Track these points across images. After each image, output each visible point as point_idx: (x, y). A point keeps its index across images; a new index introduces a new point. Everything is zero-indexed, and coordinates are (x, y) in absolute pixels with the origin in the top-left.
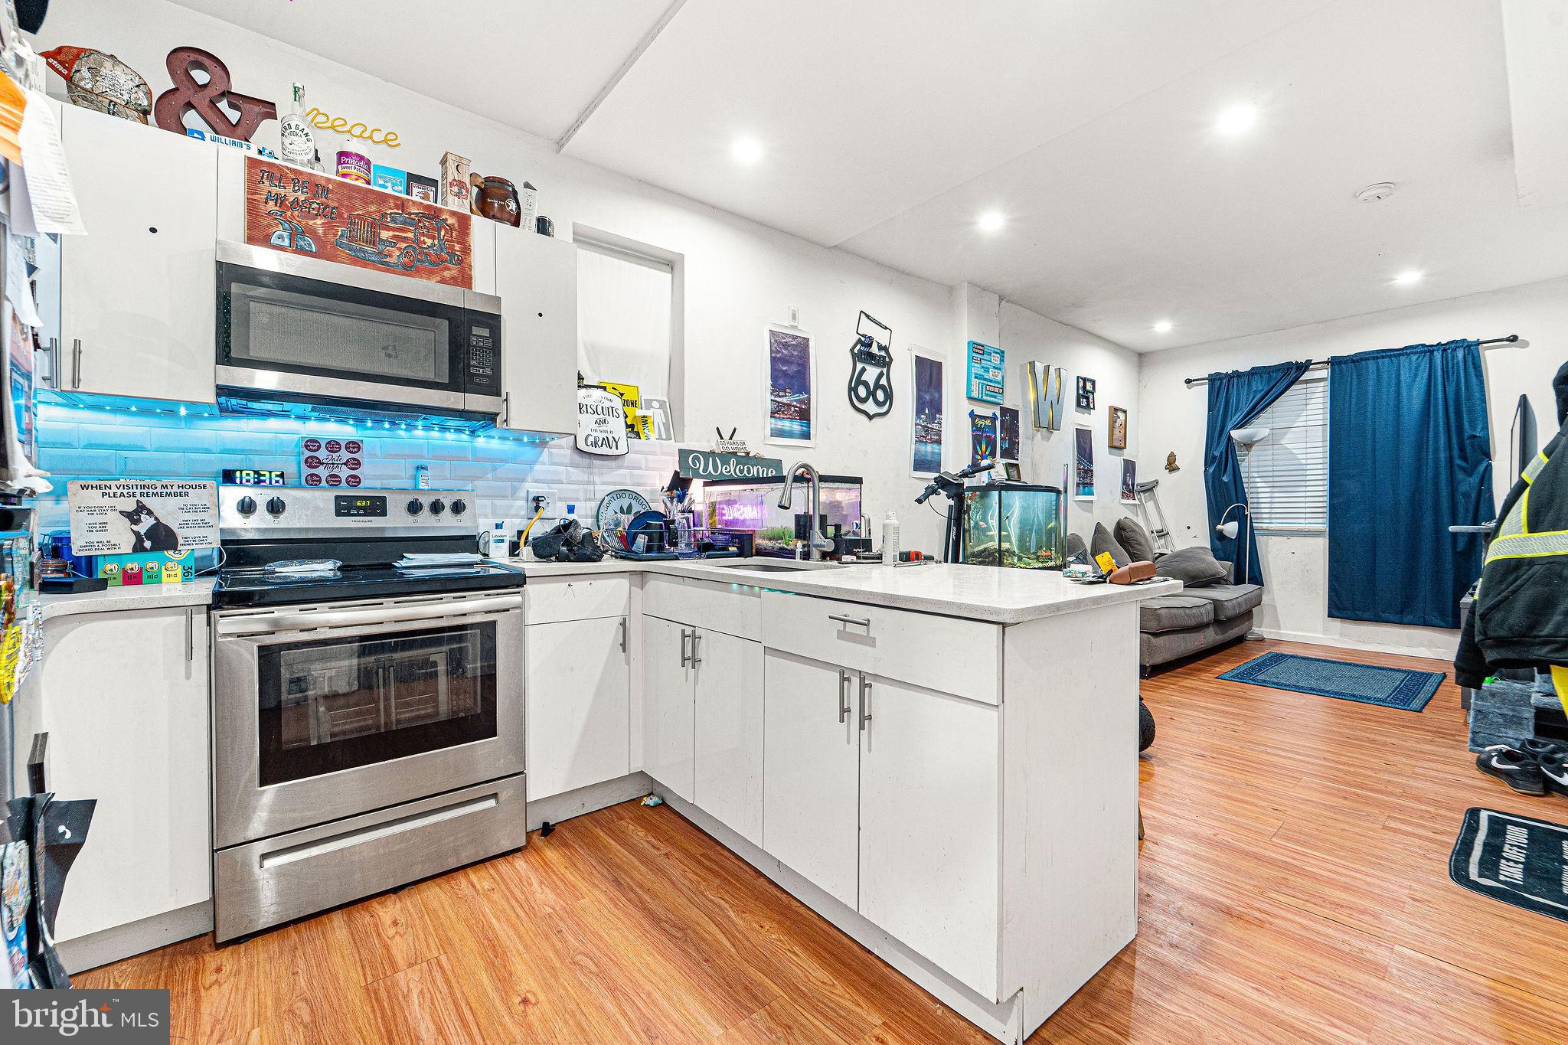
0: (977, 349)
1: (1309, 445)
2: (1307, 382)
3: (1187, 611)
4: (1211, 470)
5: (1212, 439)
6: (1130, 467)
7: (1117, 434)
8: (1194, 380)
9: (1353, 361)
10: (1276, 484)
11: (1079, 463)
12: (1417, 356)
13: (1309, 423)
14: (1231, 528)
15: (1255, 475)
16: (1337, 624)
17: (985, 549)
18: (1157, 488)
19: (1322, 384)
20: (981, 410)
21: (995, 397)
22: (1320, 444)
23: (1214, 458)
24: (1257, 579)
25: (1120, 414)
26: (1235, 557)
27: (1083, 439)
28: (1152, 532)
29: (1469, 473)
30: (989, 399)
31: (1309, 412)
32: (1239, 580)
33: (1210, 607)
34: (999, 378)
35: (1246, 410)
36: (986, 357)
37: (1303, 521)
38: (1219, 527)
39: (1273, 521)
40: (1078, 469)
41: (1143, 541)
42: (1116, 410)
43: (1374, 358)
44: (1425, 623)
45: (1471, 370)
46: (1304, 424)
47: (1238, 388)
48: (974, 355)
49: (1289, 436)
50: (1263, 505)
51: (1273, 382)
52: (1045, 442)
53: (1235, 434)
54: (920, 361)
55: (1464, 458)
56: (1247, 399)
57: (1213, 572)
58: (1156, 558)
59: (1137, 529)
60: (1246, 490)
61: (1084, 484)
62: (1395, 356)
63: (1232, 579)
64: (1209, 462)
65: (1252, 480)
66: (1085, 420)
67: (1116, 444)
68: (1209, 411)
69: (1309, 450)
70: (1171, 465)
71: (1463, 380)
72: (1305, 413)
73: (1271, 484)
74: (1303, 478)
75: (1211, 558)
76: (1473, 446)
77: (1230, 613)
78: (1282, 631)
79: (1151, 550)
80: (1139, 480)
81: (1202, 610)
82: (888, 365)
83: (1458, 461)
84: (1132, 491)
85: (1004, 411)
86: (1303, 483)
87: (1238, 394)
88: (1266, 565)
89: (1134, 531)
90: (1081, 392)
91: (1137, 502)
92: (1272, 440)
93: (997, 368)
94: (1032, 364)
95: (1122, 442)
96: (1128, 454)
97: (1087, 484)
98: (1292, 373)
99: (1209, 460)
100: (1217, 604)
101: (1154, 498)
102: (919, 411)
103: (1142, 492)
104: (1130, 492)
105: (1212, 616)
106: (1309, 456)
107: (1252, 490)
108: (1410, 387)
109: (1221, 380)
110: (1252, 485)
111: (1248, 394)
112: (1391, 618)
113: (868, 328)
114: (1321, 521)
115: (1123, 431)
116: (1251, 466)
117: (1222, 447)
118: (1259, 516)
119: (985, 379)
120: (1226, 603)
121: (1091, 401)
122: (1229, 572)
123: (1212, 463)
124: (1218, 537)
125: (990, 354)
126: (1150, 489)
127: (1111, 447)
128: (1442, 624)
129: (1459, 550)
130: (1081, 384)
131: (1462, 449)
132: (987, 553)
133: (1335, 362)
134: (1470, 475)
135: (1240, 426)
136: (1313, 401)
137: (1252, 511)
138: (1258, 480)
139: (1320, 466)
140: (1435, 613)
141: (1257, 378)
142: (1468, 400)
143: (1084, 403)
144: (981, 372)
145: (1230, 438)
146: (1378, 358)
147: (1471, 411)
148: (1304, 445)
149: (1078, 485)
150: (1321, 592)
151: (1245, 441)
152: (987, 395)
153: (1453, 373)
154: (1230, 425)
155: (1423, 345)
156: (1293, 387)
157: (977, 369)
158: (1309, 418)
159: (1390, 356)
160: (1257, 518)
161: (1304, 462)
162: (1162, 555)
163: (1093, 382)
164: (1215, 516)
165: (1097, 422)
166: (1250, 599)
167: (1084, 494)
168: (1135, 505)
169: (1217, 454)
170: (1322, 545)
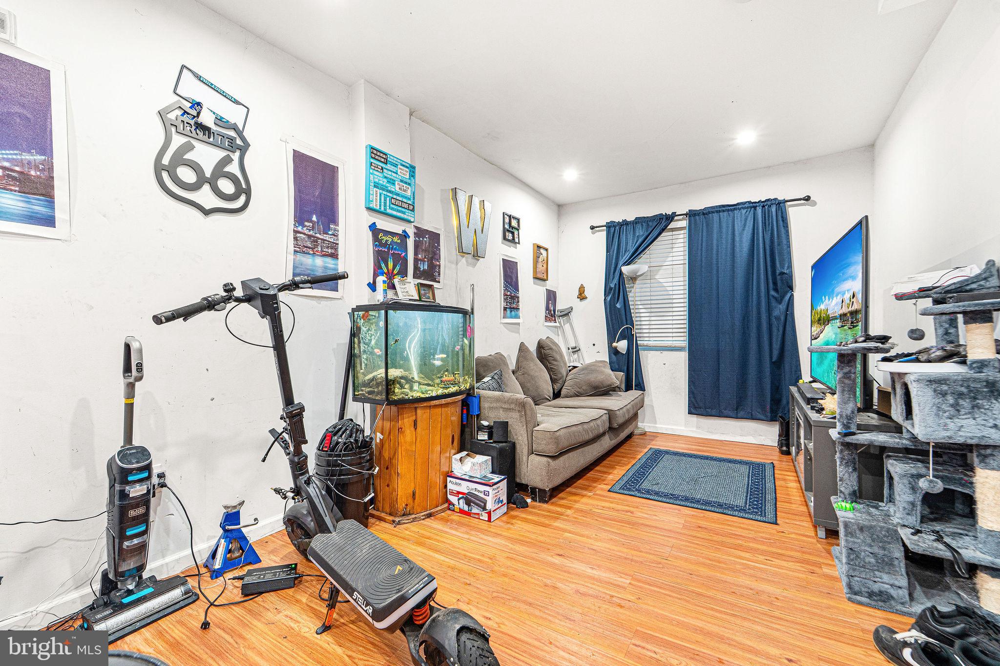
0: (377, 156)
1: (675, 279)
2: (673, 230)
3: (585, 426)
4: (609, 299)
5: (609, 274)
6: (551, 296)
7: (540, 267)
8: (597, 227)
9: (704, 214)
10: (653, 310)
11: (506, 289)
12: (745, 210)
13: (675, 263)
14: (622, 345)
15: (639, 303)
16: (694, 419)
17: (374, 377)
18: (572, 313)
19: (682, 232)
20: (383, 224)
21: (404, 213)
22: (682, 279)
23: (611, 289)
24: (641, 387)
25: (542, 251)
26: (625, 368)
27: (510, 270)
28: (569, 349)
29: (780, 302)
30: (395, 213)
31: (674, 254)
32: (628, 388)
33: (606, 418)
34: (409, 193)
35: (632, 251)
36: (389, 166)
37: (671, 339)
38: (614, 344)
39: (651, 339)
40: (505, 295)
41: (558, 358)
42: (539, 247)
43: (717, 212)
44: (752, 418)
45: (781, 223)
46: (671, 263)
47: (626, 233)
48: (372, 160)
49: (661, 272)
50: (644, 327)
51: (650, 229)
52: (470, 268)
53: (625, 269)
54: (300, 159)
55: (776, 290)
56: (633, 242)
57: (609, 383)
58: (570, 371)
59: (554, 347)
60: (633, 315)
61: (511, 308)
62: (731, 210)
63: (623, 387)
64: (607, 293)
65: (637, 307)
66: (511, 252)
67: (539, 276)
68: (607, 252)
69: (675, 284)
70: (582, 296)
71: (775, 230)
72: (671, 255)
73: (649, 310)
74: (671, 305)
75: (608, 371)
76: (782, 280)
77: (621, 420)
78: (657, 426)
79: (565, 364)
80: (559, 306)
81: (599, 422)
82: (244, 148)
83: (772, 293)
84: (553, 316)
85: (420, 232)
86: (671, 310)
87: (627, 238)
88: (647, 374)
89: (551, 349)
90: (507, 226)
91: (557, 324)
92: (649, 276)
93: (406, 183)
94: (455, 191)
95: (545, 275)
96: (550, 285)
97: (514, 308)
98: (662, 223)
99: (608, 291)
100: (611, 414)
101: (569, 321)
102: (301, 217)
103: (561, 316)
104: (552, 316)
105: (607, 425)
106: (675, 288)
107: (638, 315)
108: (741, 234)
109: (615, 226)
110: (637, 311)
111: (633, 239)
112: (731, 414)
113: (192, 89)
114: (682, 339)
115: (545, 266)
116: (636, 295)
117: (616, 281)
118: (641, 335)
119: (390, 192)
120: (618, 412)
121: (516, 236)
122: (621, 383)
123: (610, 293)
124: (614, 352)
125: (396, 165)
126: (566, 314)
127: (535, 278)
128: (763, 417)
129: (773, 360)
130: (507, 220)
131: (775, 283)
132: (374, 382)
133: (692, 215)
134: (780, 303)
135: (628, 263)
136: (677, 245)
137: (637, 331)
138: (641, 307)
139: (682, 296)
140: (759, 410)
141: (639, 226)
142: (779, 245)
143: (510, 237)
144: (384, 182)
145: (621, 273)
146: (720, 211)
147: (781, 254)
148: (671, 280)
149: (505, 309)
150: (683, 394)
151: (631, 275)
152: (392, 209)
153: (769, 225)
154: (621, 263)
155: (750, 202)
156: (663, 234)
157: (378, 177)
158: (674, 258)
159: (728, 210)
160: (640, 337)
161: (671, 293)
162: (575, 367)
163: (518, 220)
164: (612, 337)
165: (523, 256)
166: (636, 404)
167: (511, 317)
168: (556, 327)
169: (612, 286)
170: (683, 357)
